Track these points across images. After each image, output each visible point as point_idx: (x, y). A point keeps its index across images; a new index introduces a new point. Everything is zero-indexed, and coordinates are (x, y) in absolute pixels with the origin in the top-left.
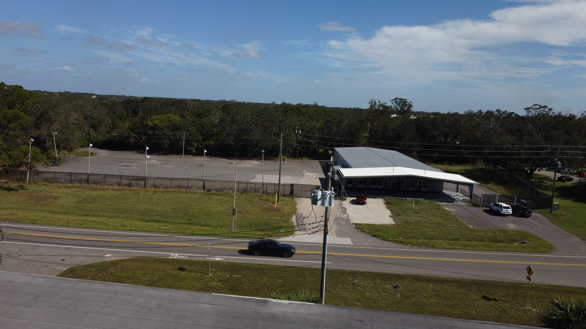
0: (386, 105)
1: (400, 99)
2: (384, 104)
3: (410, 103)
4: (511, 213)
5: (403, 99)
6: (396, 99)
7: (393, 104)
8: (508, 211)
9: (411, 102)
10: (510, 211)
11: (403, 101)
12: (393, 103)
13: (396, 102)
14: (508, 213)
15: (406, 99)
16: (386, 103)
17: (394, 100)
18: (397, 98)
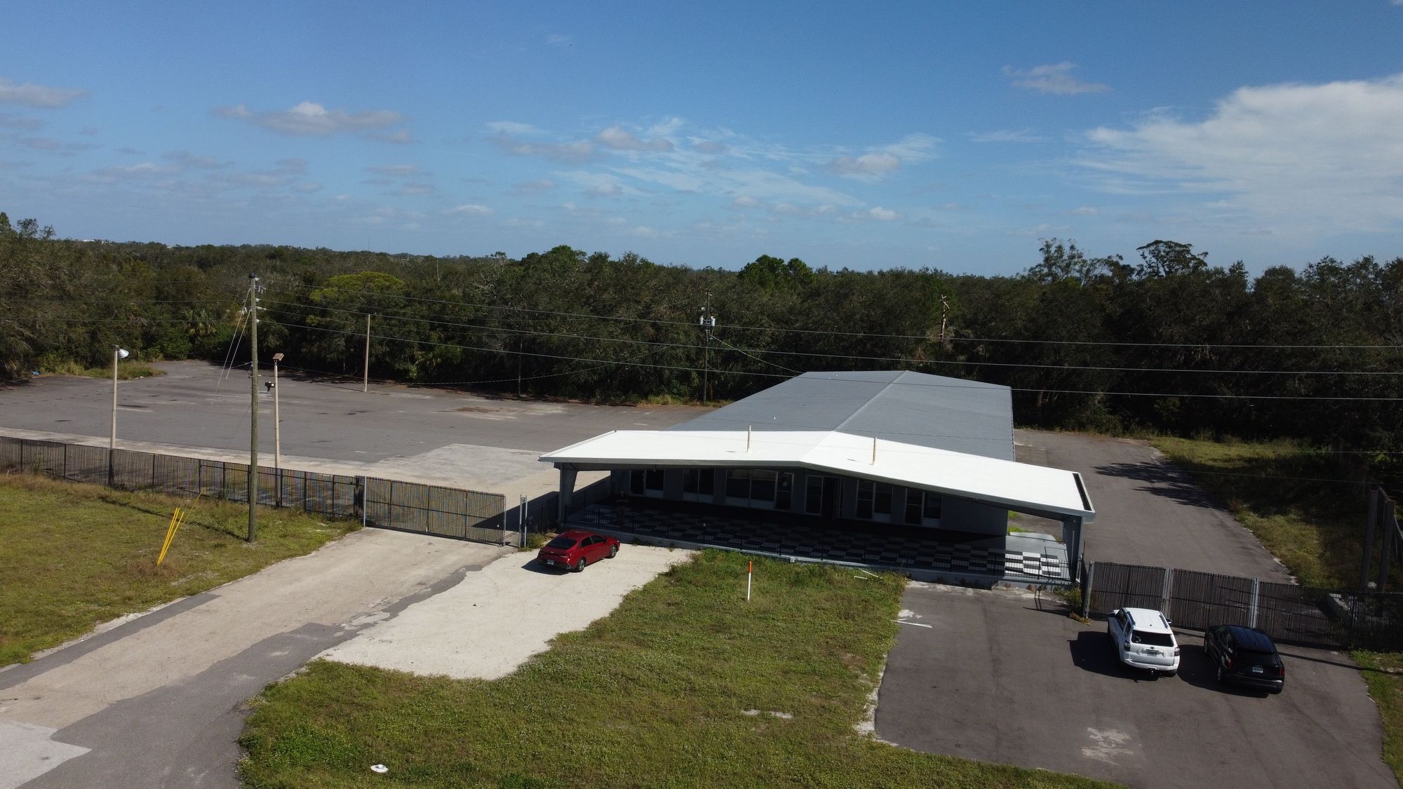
0: (1122, 263)
1: (1168, 244)
2: (1115, 259)
3: (1201, 258)
4: (1176, 666)
5: (1177, 245)
6: (1157, 242)
7: (1145, 258)
8: (1156, 653)
9: (1206, 254)
10: (1169, 656)
11: (1178, 249)
12: (1146, 254)
13: (1156, 255)
14: (1156, 667)
15: (1190, 245)
16: (1121, 258)
17: (1149, 246)
18: (1161, 242)
